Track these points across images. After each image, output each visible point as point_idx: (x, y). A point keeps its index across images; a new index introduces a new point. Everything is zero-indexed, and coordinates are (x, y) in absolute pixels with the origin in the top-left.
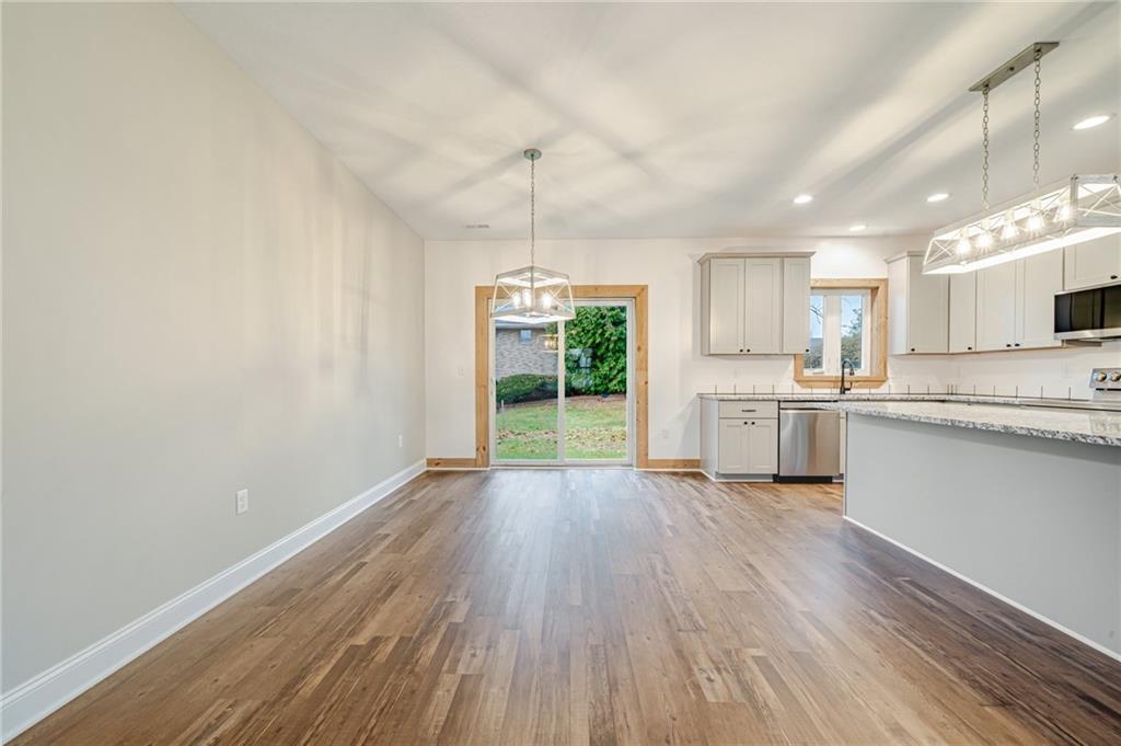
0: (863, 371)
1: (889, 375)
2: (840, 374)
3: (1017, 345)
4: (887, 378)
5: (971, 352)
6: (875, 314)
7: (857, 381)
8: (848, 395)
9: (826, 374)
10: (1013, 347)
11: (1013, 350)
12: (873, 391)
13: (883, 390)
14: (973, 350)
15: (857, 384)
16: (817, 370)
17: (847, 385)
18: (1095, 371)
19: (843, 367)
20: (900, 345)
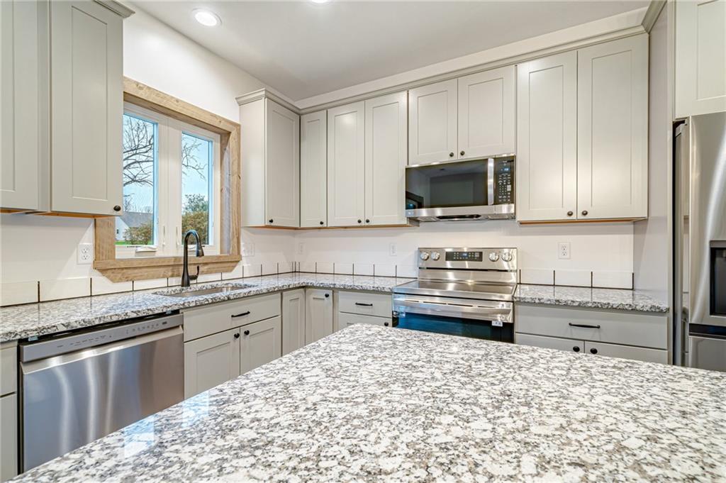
0: (213, 248)
1: (243, 254)
2: (181, 253)
3: (368, 221)
4: (241, 256)
5: (322, 227)
6: (226, 170)
7: (206, 264)
8: (194, 286)
9: (159, 254)
10: (363, 223)
11: (365, 226)
12: (225, 276)
13: (237, 272)
14: (325, 225)
15: (206, 267)
16: (142, 248)
17: (192, 271)
18: (420, 250)
19: (186, 242)
20: (256, 214)
